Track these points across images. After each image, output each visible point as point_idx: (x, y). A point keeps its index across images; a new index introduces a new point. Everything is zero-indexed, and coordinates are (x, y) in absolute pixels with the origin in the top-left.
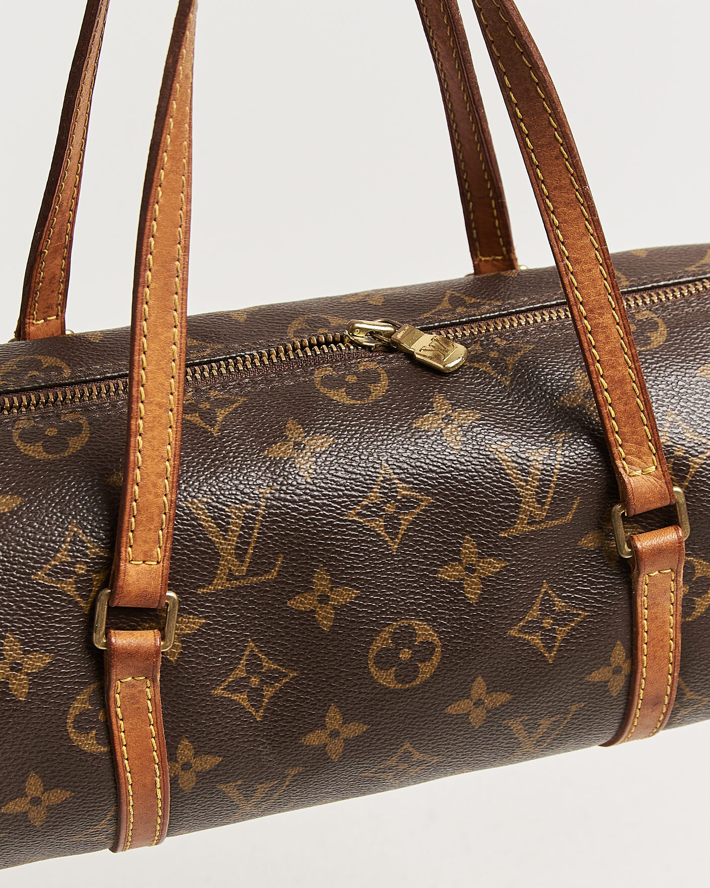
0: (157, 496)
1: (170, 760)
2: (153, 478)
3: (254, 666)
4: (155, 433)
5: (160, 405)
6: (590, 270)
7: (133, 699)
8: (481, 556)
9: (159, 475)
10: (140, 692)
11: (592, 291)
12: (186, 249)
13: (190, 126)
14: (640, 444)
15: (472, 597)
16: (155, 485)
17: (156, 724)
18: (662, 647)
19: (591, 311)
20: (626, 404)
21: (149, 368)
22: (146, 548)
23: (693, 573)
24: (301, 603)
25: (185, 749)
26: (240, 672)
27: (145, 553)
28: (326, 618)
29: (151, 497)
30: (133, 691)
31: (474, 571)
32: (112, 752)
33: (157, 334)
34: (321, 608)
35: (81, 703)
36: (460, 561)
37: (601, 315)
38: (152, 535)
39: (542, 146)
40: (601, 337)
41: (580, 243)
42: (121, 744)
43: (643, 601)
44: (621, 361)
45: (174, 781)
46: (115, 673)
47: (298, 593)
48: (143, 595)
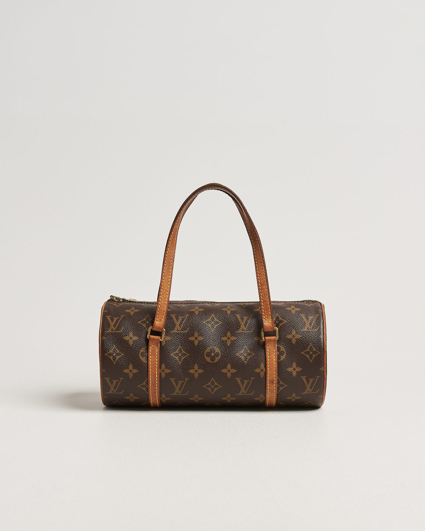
0: (163, 308)
1: (160, 368)
2: (163, 304)
3: (180, 351)
4: (164, 295)
5: (166, 290)
6: (262, 276)
7: (153, 351)
8: (231, 336)
9: (164, 304)
10: (155, 349)
11: (262, 281)
12: (173, 261)
13: (176, 239)
14: (268, 316)
15: (229, 345)
16: (163, 306)
17: (157, 358)
18: (272, 366)
19: (261, 285)
20: (266, 306)
21: (164, 283)
22: (160, 318)
23: (280, 350)
24: (192, 339)
25: (163, 366)
26: (177, 352)
27: (160, 319)
28: (196, 343)
29: (162, 308)
30: (154, 349)
31: (229, 339)
32: (148, 363)
33: (166, 276)
34: (196, 340)
35: (143, 350)
36: (227, 336)
37: (263, 286)
38: (162, 316)
39: (256, 250)
40: (263, 291)
41: (261, 271)
42: (150, 365)
43: (268, 353)
44: (266, 297)
45: (160, 374)
46: (150, 343)
47: (191, 336)
48: (159, 328)
